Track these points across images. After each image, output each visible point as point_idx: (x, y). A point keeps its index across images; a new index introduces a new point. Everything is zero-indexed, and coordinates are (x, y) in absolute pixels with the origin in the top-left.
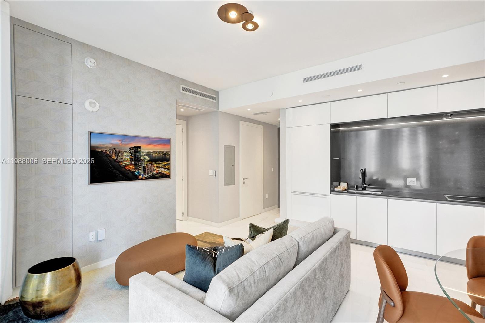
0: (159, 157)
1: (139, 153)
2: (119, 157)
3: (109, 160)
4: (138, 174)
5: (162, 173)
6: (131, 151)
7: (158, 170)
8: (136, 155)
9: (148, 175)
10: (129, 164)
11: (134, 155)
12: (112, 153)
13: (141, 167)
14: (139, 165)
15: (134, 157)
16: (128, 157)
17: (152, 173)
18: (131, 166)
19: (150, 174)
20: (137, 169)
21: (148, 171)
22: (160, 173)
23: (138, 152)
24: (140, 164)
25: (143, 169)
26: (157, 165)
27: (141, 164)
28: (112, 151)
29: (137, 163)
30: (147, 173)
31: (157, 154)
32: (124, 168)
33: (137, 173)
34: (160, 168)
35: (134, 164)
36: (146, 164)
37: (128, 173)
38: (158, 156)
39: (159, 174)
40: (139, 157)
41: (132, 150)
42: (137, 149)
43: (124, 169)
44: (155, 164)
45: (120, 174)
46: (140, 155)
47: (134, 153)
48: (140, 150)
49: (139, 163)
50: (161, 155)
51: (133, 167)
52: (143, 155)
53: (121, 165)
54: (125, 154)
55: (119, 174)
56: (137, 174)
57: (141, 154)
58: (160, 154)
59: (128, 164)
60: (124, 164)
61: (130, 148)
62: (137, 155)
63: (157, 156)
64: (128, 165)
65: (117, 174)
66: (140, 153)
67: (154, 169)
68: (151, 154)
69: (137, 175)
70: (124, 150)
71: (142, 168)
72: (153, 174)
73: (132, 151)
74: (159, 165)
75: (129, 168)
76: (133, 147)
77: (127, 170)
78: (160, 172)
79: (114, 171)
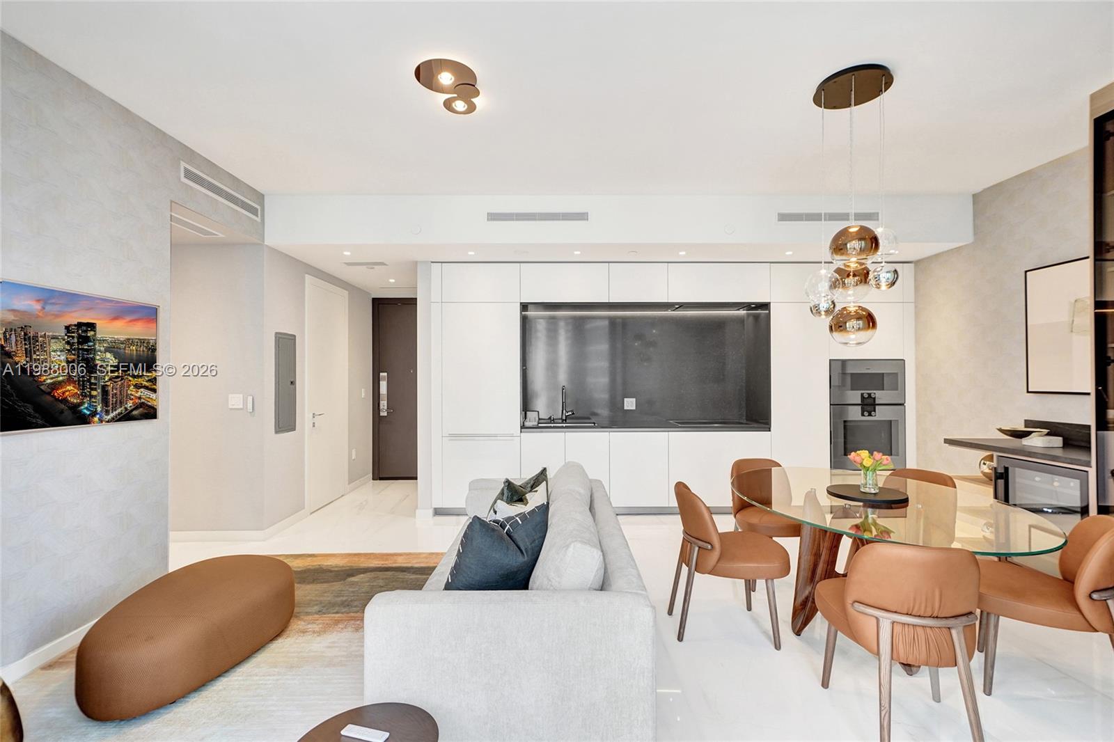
0: (140, 356)
1: (91, 344)
2: (34, 357)
4: (88, 413)
5: (147, 405)
6: (69, 337)
7: (137, 395)
8: (83, 349)
9: (114, 413)
10: (63, 381)
11: (79, 349)
12: (13, 344)
13: (95, 389)
14: (91, 384)
15: (78, 357)
16: (63, 358)
17: (123, 408)
18: (69, 388)
19: (119, 411)
20: (86, 396)
21: (114, 400)
22: (142, 405)
23: (87, 340)
24: (93, 381)
25: (103, 396)
26: (134, 381)
27: (96, 378)
28: (13, 337)
30: (111, 406)
31: (134, 348)
32: (49, 394)
33: (87, 408)
34: (142, 390)
35: (79, 381)
36: (110, 380)
37: (62, 412)
38: (137, 356)
39: (141, 407)
40: (91, 356)
41: (73, 333)
42: (86, 331)
43: (48, 398)
44: (130, 378)
45: (37, 415)
46: (95, 349)
47: (79, 343)
48: (92, 333)
49: (91, 377)
50: (143, 351)
51: (76, 391)
52: (102, 349)
53: (42, 383)
54: (55, 345)
55: (35, 417)
56: (85, 411)
57: (97, 347)
58: (141, 349)
59: (61, 378)
60: (49, 381)
61: (67, 328)
62: (87, 350)
63: (135, 352)
64: (60, 382)
65: (30, 415)
66: (94, 345)
67: (129, 392)
68: (120, 349)
69: (85, 414)
70: (51, 334)
71: (99, 390)
72: (126, 409)
73: (73, 337)
74: (140, 380)
75: (64, 393)
76: (75, 325)
77: (57, 400)
78: (143, 400)
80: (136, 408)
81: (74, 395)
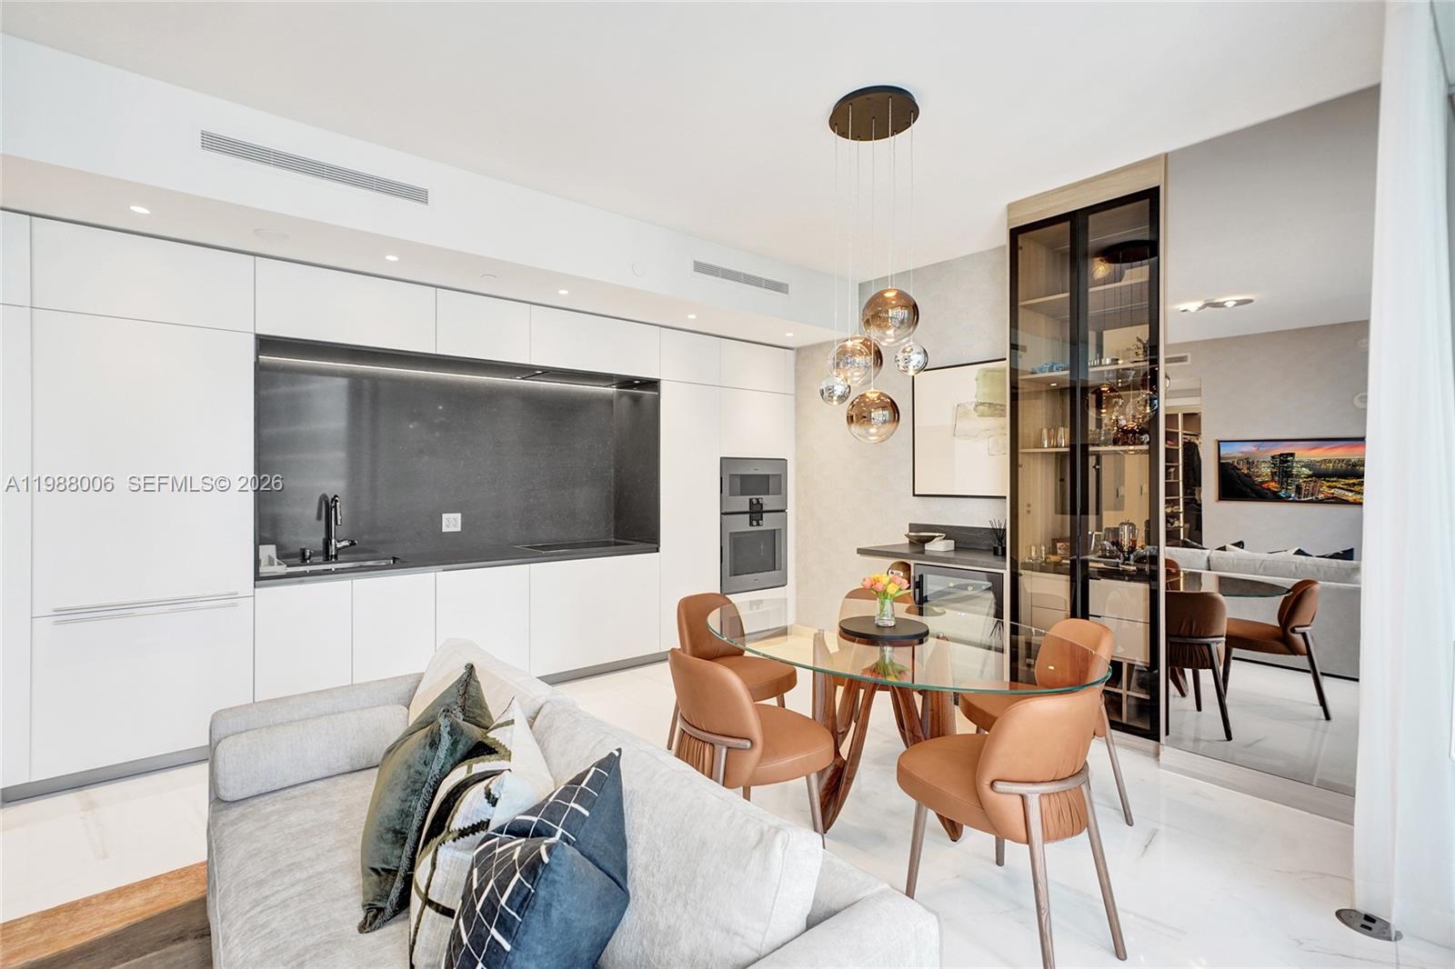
3: (1238, 474)
29: (1285, 479)
79: (1244, 489)
81: (1275, 487)
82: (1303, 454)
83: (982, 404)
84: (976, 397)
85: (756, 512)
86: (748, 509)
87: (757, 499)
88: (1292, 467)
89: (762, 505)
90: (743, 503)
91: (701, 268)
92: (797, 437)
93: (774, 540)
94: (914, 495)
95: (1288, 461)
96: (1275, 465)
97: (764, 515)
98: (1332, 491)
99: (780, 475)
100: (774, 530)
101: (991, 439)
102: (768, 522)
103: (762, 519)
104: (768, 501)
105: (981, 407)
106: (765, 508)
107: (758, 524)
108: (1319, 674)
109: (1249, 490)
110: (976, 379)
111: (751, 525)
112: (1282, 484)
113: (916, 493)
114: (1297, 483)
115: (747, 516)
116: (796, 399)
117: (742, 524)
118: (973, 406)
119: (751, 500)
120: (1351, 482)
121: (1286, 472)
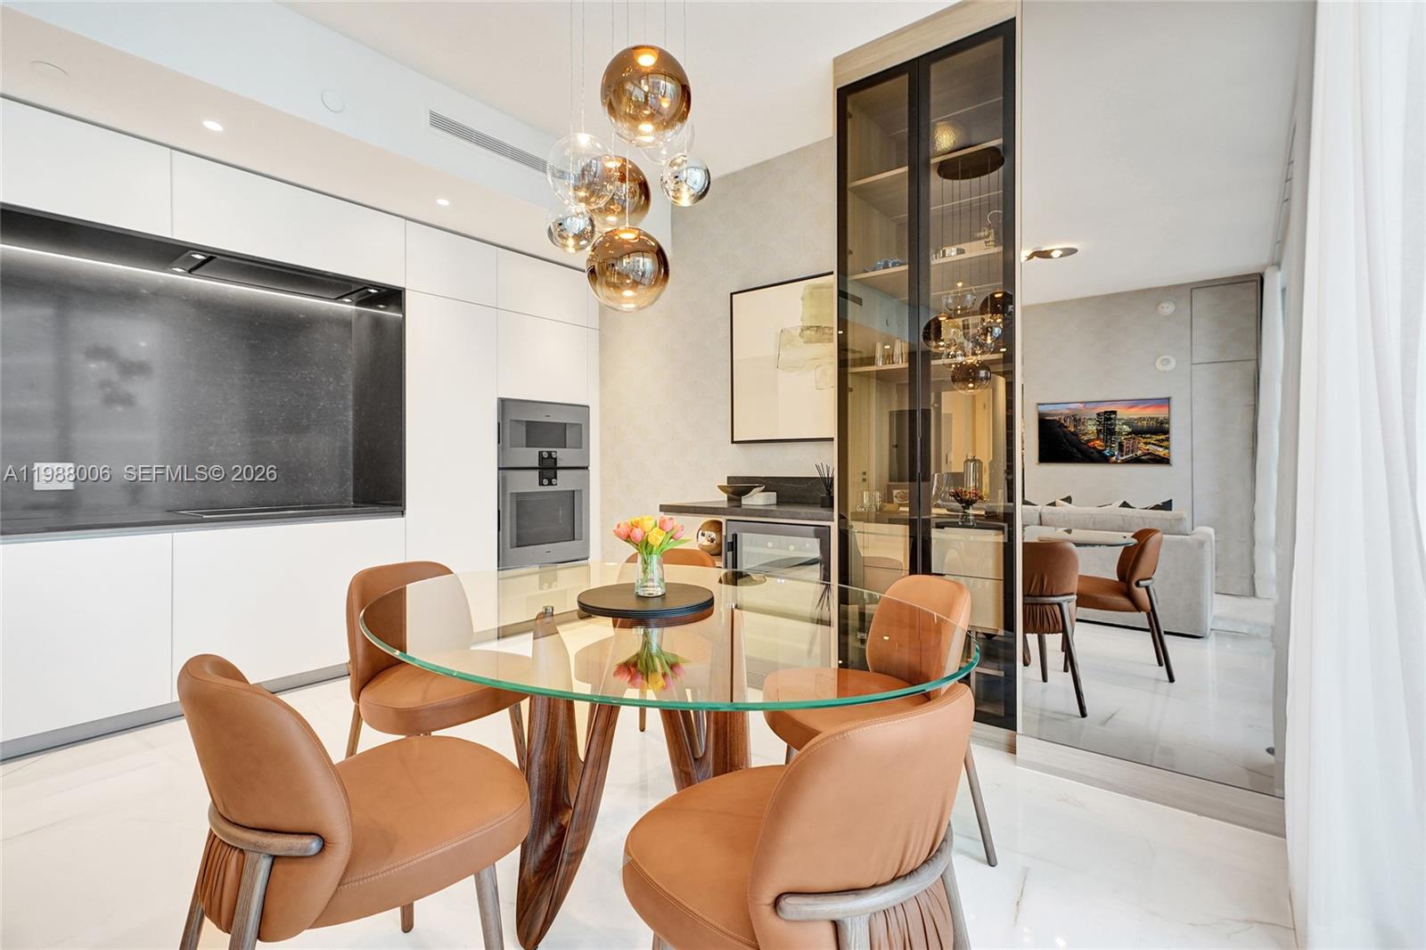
80: (1145, 455)
81: (1101, 446)
82: (1124, 413)
83: (809, 328)
84: (802, 320)
85: (548, 469)
86: (537, 465)
87: (550, 453)
88: (1115, 425)
89: (555, 459)
90: (531, 456)
91: (440, 122)
92: (603, 381)
93: (573, 503)
94: (733, 442)
95: (1111, 419)
96: (1100, 422)
97: (559, 472)
98: (1147, 447)
99: (581, 425)
100: (574, 491)
101: (819, 370)
102: (564, 481)
103: (556, 478)
104: (564, 456)
105: (808, 332)
106: (560, 464)
107: (550, 484)
108: (1162, 633)
109: (1075, 450)
110: (802, 299)
111: (541, 484)
112: (1107, 442)
113: (735, 440)
114: (1119, 440)
115: (536, 473)
116: (601, 337)
117: (529, 483)
118: (799, 331)
119: (540, 453)
120: (1161, 437)
121: (1110, 429)
